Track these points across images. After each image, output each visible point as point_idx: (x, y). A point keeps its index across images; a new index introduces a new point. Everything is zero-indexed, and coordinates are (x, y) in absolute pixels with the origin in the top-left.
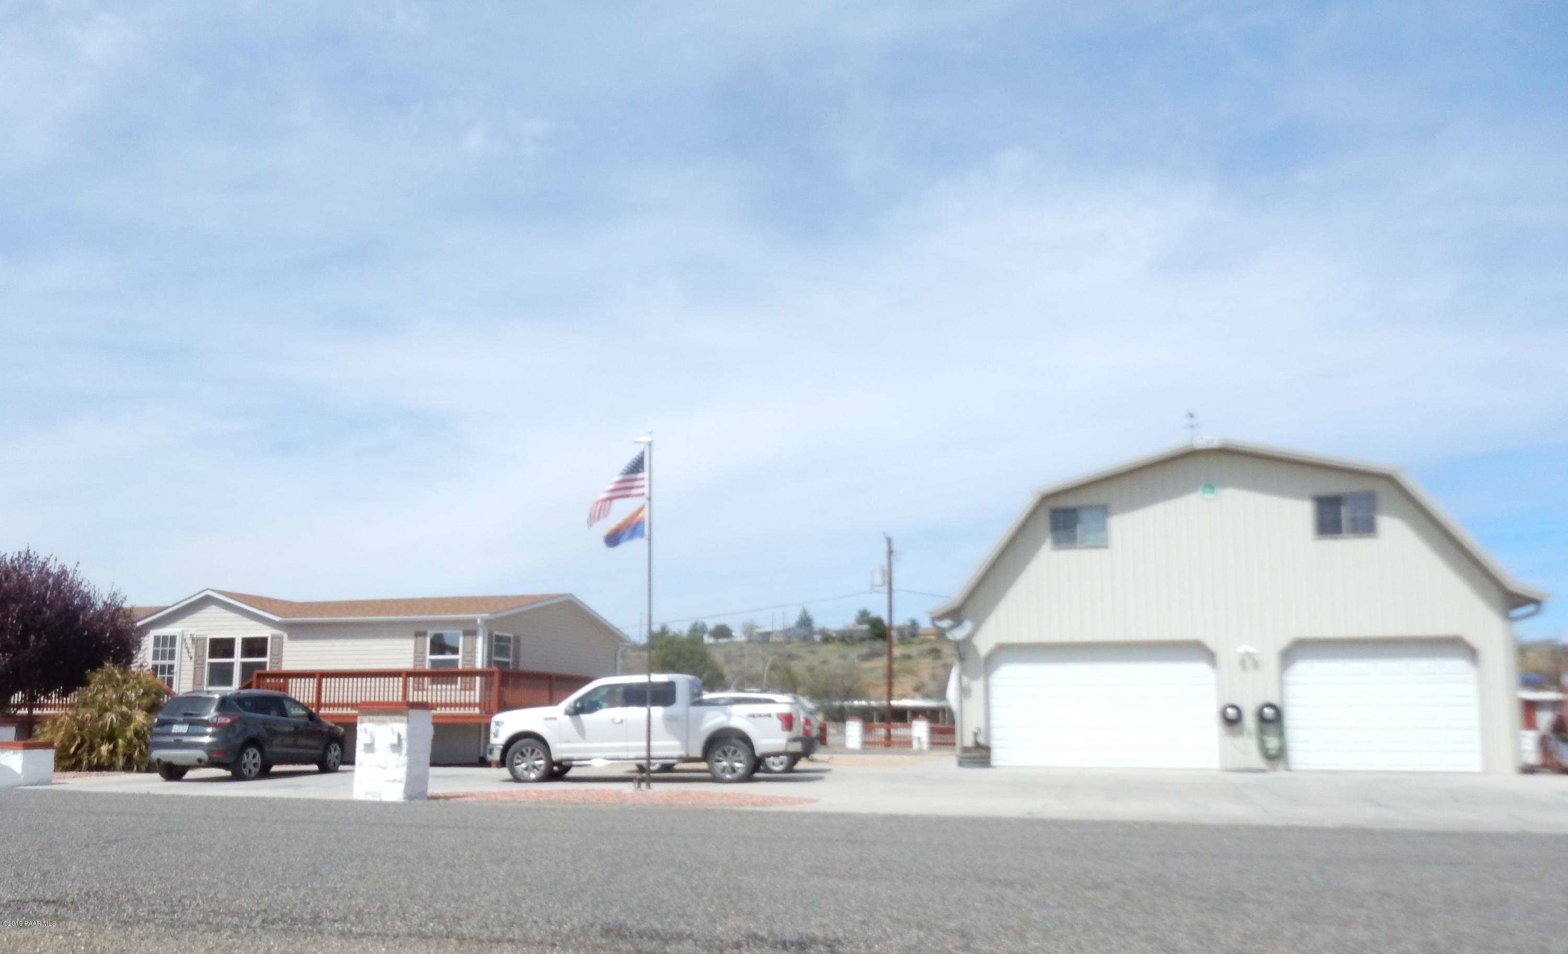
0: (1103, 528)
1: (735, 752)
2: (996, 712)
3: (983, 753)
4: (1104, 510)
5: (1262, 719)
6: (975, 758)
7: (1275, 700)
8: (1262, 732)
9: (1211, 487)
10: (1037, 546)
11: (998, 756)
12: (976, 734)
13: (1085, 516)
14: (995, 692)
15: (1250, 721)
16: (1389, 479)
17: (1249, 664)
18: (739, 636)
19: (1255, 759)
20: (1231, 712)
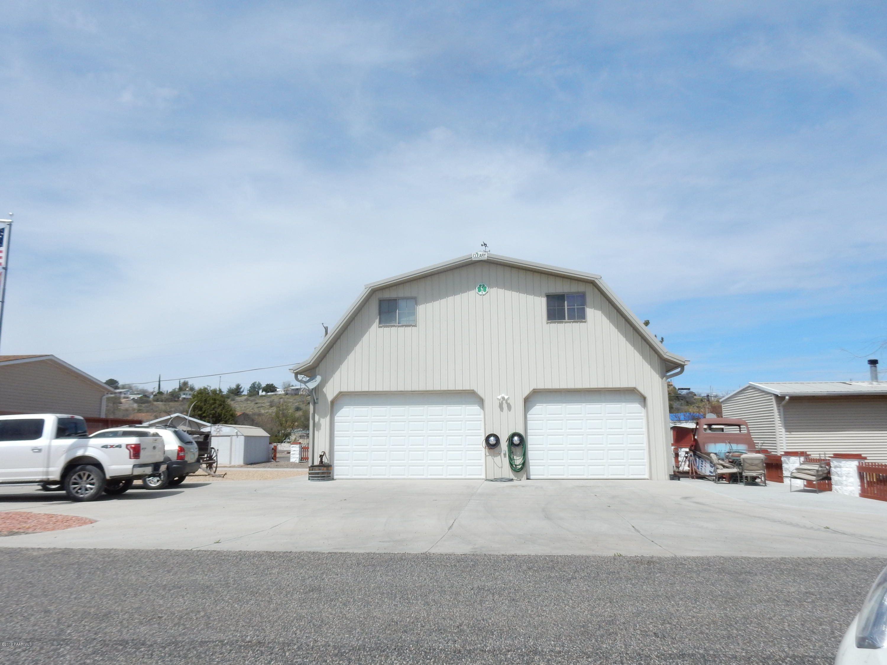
0: (413, 313)
1: (89, 476)
2: (337, 440)
3: (324, 470)
4: (415, 300)
5: (511, 443)
6: (318, 473)
7: (521, 432)
8: (511, 453)
9: (482, 286)
10: (369, 326)
11: (338, 471)
12: (321, 457)
13: (402, 304)
14: (337, 426)
15: (504, 445)
16: (592, 283)
17: (505, 406)
18: (280, 391)
19: (508, 472)
20: (492, 440)
